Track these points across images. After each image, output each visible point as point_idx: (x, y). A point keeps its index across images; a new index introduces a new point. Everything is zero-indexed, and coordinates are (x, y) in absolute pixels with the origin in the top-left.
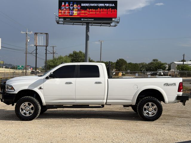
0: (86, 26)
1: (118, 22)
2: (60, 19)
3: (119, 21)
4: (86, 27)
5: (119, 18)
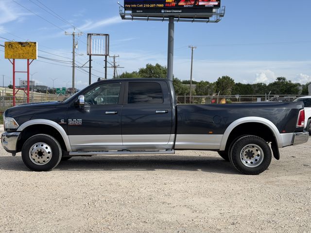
0: (168, 22)
2: (127, 12)
3: (223, 12)
4: (169, 24)
5: (223, 8)
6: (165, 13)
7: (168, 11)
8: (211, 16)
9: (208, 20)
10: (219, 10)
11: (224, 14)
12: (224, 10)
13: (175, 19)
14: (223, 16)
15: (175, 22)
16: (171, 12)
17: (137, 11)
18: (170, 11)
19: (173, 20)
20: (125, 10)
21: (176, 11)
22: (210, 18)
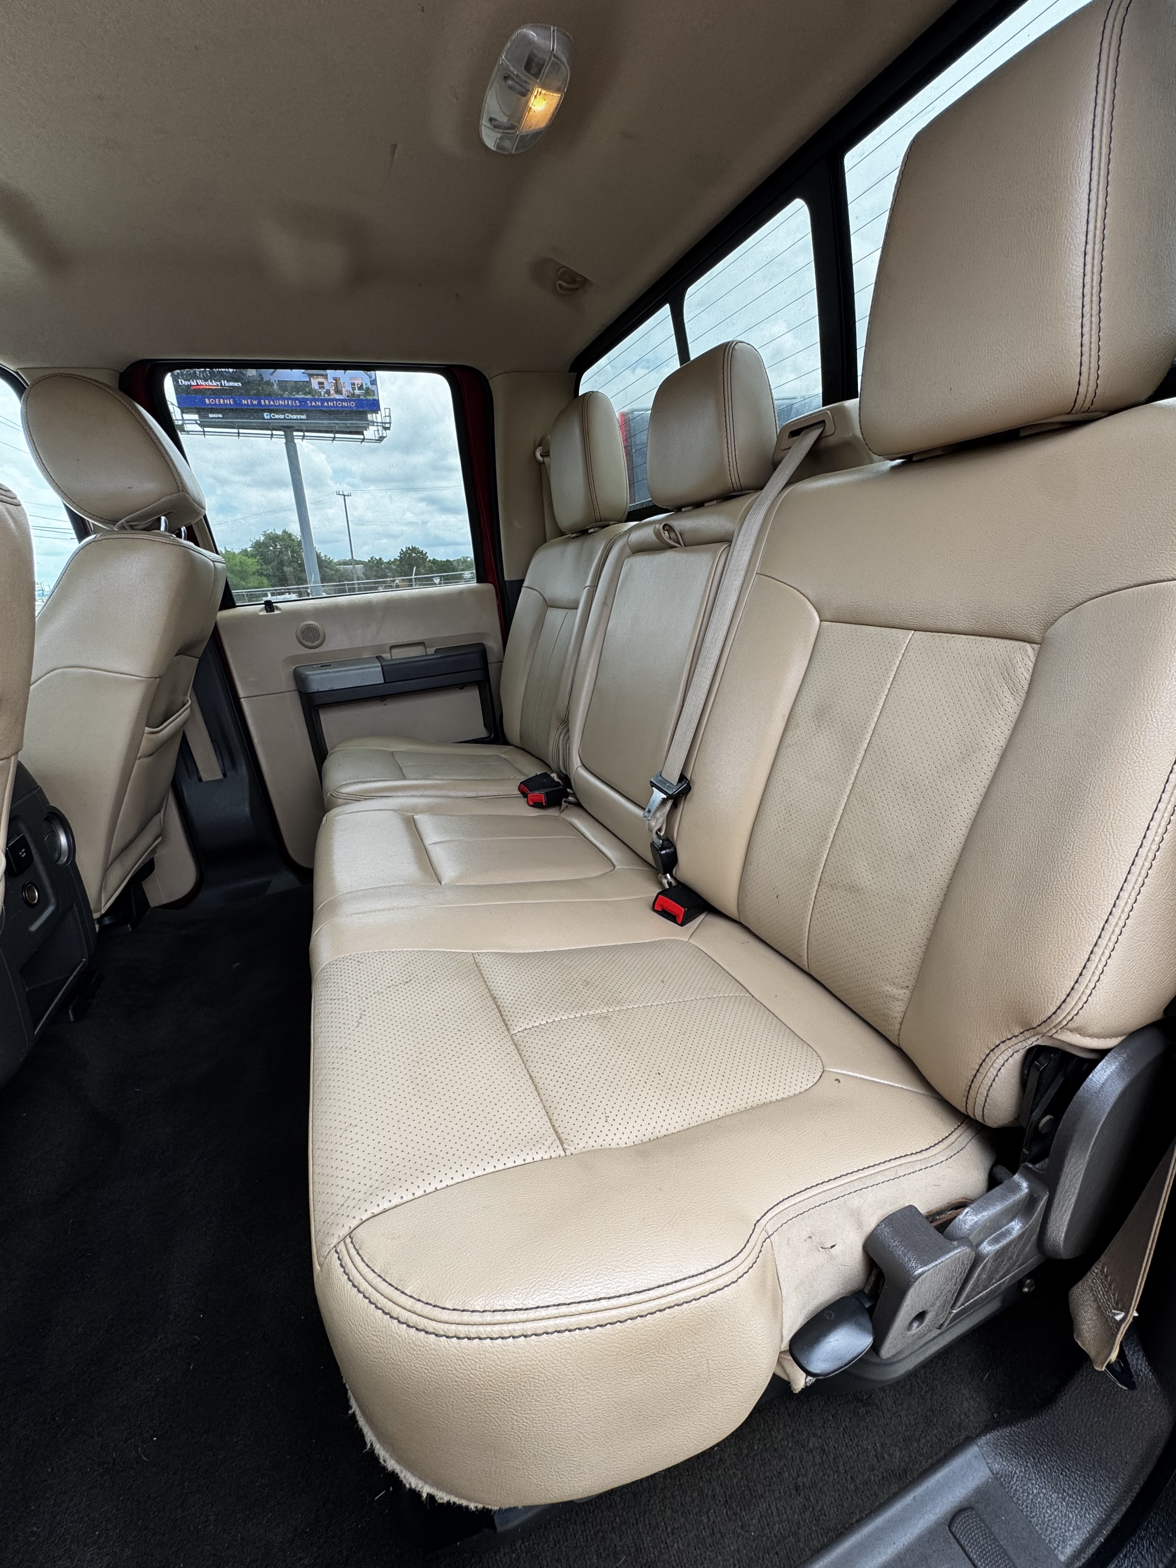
0: (284, 440)
1: (387, 425)
2: (186, 416)
3: (388, 421)
4: (286, 443)
5: (387, 411)
6: (271, 419)
7: (277, 416)
8: (366, 428)
9: (362, 437)
10: (379, 416)
11: (390, 423)
12: (390, 416)
13: (295, 433)
14: (389, 428)
15: (296, 441)
16: (285, 419)
17: (211, 416)
18: (282, 417)
19: (293, 439)
20: (182, 412)
21: (295, 417)
22: (365, 432)
